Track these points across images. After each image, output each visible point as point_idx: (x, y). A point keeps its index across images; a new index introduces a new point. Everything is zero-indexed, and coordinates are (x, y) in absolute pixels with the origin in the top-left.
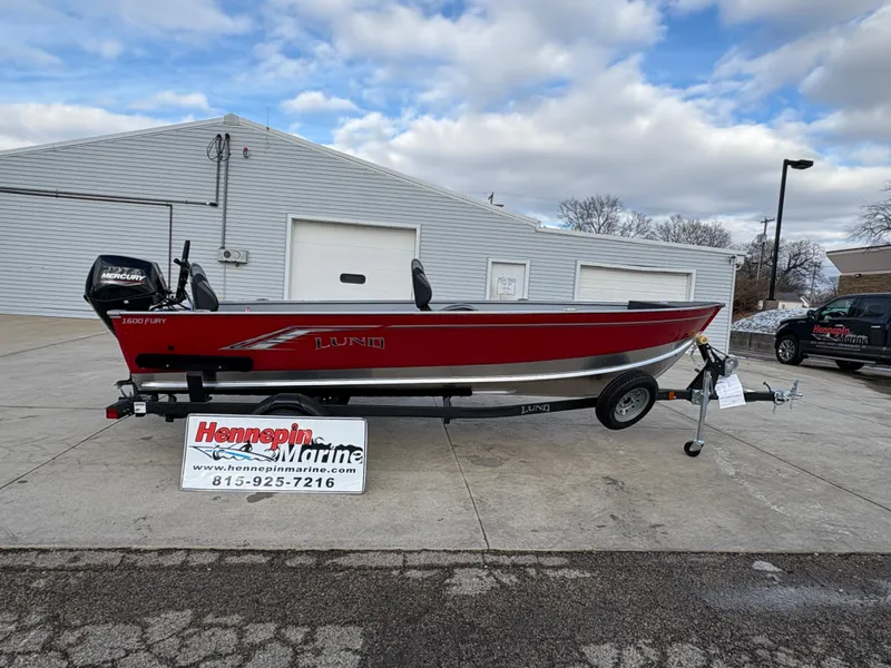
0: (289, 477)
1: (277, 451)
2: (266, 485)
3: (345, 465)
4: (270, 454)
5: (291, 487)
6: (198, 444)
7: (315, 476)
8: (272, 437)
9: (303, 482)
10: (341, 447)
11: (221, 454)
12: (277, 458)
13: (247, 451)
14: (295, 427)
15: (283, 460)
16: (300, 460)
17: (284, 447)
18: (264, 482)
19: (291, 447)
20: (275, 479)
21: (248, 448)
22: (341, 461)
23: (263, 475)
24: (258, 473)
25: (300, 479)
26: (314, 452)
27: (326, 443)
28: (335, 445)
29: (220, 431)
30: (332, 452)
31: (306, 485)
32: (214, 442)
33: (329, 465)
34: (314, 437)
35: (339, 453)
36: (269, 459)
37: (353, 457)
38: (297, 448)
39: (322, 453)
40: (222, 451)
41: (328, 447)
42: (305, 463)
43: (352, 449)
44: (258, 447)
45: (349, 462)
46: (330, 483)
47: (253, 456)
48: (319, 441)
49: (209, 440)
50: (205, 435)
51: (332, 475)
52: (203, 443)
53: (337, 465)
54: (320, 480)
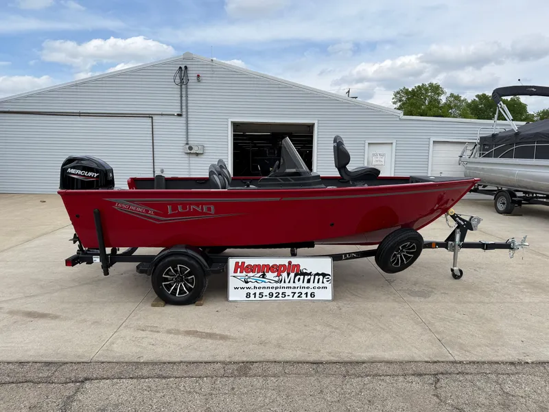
0: (288, 292)
1: (281, 277)
2: (276, 297)
3: (321, 285)
4: (277, 279)
5: (290, 298)
6: (235, 275)
7: (304, 291)
8: (277, 269)
9: (297, 295)
10: (318, 274)
11: (249, 280)
12: (281, 281)
13: (263, 277)
14: (290, 263)
15: (285, 282)
16: (294, 282)
17: (285, 274)
18: (275, 295)
19: (288, 275)
20: (281, 294)
21: (264, 276)
22: (318, 282)
23: (274, 291)
24: (271, 290)
25: (295, 293)
26: (301, 277)
27: (309, 272)
28: (314, 273)
29: (247, 266)
30: (312, 277)
31: (299, 297)
32: (244, 274)
33: (311, 285)
34: (301, 268)
35: (317, 278)
36: (276, 282)
37: (325, 280)
38: (292, 275)
39: (307, 278)
40: (249, 278)
41: (310, 274)
42: (297, 284)
43: (324, 275)
44: (270, 275)
45: (323, 282)
46: (312, 295)
47: (267, 281)
48: (305, 271)
49: (241, 272)
50: (239, 269)
51: (313, 290)
52: (238, 274)
53: (316, 285)
54: (307, 293)
